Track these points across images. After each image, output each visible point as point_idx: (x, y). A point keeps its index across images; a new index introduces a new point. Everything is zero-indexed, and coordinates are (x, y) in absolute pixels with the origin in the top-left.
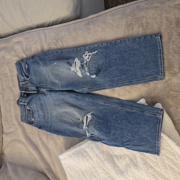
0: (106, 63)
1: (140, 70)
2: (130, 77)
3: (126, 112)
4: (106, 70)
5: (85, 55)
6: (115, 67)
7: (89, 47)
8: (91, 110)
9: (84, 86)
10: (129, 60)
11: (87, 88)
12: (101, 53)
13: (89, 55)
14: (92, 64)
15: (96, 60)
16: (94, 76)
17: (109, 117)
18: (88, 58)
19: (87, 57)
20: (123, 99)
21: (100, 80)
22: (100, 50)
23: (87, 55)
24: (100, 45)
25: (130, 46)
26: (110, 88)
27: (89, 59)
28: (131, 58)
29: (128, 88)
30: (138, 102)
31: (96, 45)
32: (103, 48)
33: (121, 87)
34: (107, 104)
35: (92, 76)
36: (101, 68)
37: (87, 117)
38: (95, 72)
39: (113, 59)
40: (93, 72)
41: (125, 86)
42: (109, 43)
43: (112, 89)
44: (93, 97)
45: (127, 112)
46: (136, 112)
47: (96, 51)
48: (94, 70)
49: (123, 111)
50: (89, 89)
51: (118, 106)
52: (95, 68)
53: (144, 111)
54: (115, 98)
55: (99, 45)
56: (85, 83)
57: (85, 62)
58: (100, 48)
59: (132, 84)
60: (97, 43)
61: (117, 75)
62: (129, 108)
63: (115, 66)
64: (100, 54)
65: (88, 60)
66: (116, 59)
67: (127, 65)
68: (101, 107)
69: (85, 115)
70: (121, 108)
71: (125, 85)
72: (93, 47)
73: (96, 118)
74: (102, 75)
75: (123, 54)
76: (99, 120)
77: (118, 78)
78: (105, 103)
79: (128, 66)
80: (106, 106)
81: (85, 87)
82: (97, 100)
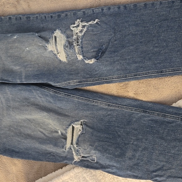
0: (116, 41)
1: (178, 53)
2: (160, 63)
3: (152, 121)
4: (114, 52)
5: (75, 25)
6: (131, 48)
7: (84, 12)
8: (81, 117)
9: (71, 77)
10: (159, 36)
11: (75, 81)
12: (106, 23)
13: (84, 27)
14: (89, 41)
15: (96, 34)
17: (117, 128)
18: (81, 31)
20: (144, 100)
21: (104, 68)
22: (103, 19)
23: (78, 26)
24: (105, 11)
25: (162, 13)
26: (120, 81)
27: (83, 33)
28: (163, 34)
29: (154, 81)
32: (110, 15)
33: (142, 81)
34: (114, 108)
36: (106, 49)
37: (73, 128)
38: (94, 54)
39: (129, 35)
40: (90, 55)
42: (122, 8)
43: (124, 83)
47: (96, 20)
48: (92, 50)
49: (146, 119)
50: (80, 82)
51: (136, 110)
52: (94, 47)
54: (128, 98)
55: (102, 10)
56: (71, 73)
57: (75, 37)
58: (104, 15)
59: (163, 75)
60: (97, 7)
61: (136, 60)
62: (158, 115)
63: (132, 45)
65: (80, 34)
67: (155, 44)
68: (101, 112)
69: (70, 125)
70: (143, 114)
71: (150, 77)
72: (90, 12)
73: (91, 130)
74: (108, 59)
75: (148, 27)
76: (99, 134)
77: (137, 65)
78: (109, 105)
79: (157, 47)
80: (111, 110)
81: (72, 79)
82: (93, 101)
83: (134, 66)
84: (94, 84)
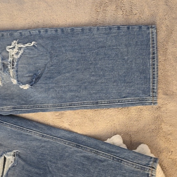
0: (52, 66)
1: (115, 84)
2: (96, 94)
3: (84, 157)
4: (50, 78)
5: (11, 47)
6: (67, 75)
7: (21, 33)
8: (14, 147)
9: (5, 102)
10: (96, 64)
11: (9, 107)
12: (43, 47)
13: (20, 49)
14: (25, 64)
15: (32, 58)
16: (26, 87)
17: (49, 163)
18: (17, 53)
19: (16, 50)
20: (79, 132)
21: (38, 94)
22: (41, 41)
23: (14, 48)
24: (42, 33)
25: (99, 40)
26: (56, 110)
27: (19, 56)
28: (100, 62)
29: (89, 113)
30: (108, 141)
31: (34, 32)
32: (48, 38)
33: (77, 111)
34: (48, 139)
35: (22, 87)
36: (42, 74)
37: (5, 159)
38: (29, 79)
39: (65, 60)
40: (25, 79)
41: (85, 110)
42: (59, 31)
43: (60, 112)
44: (20, 124)
45: (88, 158)
46: (105, 161)
47: (33, 43)
48: (28, 75)
49: (78, 154)
50: (14, 108)
51: (69, 144)
52: (30, 72)
53: (122, 160)
54: (63, 129)
55: (40, 32)
56: (6, 98)
57: (10, 59)
58: (41, 37)
59: (98, 107)
60: (35, 28)
61: (72, 88)
62: (91, 151)
63: (68, 72)
64: (41, 49)
65: (16, 57)
66: (70, 61)
67: (91, 73)
68: (34, 143)
69: (1, 156)
70: (76, 149)
71: (86, 108)
72: (27, 33)
73: (23, 163)
74: (43, 85)
75: (85, 53)
76: (30, 168)
77: (73, 94)
78: (43, 136)
79: (93, 75)
80: (45, 142)
81: (6, 105)
82: (27, 130)
83: (69, 94)
84: (29, 112)
